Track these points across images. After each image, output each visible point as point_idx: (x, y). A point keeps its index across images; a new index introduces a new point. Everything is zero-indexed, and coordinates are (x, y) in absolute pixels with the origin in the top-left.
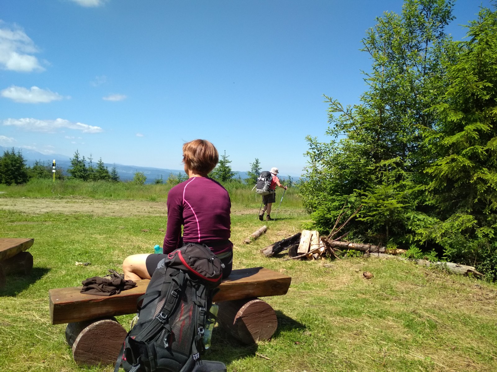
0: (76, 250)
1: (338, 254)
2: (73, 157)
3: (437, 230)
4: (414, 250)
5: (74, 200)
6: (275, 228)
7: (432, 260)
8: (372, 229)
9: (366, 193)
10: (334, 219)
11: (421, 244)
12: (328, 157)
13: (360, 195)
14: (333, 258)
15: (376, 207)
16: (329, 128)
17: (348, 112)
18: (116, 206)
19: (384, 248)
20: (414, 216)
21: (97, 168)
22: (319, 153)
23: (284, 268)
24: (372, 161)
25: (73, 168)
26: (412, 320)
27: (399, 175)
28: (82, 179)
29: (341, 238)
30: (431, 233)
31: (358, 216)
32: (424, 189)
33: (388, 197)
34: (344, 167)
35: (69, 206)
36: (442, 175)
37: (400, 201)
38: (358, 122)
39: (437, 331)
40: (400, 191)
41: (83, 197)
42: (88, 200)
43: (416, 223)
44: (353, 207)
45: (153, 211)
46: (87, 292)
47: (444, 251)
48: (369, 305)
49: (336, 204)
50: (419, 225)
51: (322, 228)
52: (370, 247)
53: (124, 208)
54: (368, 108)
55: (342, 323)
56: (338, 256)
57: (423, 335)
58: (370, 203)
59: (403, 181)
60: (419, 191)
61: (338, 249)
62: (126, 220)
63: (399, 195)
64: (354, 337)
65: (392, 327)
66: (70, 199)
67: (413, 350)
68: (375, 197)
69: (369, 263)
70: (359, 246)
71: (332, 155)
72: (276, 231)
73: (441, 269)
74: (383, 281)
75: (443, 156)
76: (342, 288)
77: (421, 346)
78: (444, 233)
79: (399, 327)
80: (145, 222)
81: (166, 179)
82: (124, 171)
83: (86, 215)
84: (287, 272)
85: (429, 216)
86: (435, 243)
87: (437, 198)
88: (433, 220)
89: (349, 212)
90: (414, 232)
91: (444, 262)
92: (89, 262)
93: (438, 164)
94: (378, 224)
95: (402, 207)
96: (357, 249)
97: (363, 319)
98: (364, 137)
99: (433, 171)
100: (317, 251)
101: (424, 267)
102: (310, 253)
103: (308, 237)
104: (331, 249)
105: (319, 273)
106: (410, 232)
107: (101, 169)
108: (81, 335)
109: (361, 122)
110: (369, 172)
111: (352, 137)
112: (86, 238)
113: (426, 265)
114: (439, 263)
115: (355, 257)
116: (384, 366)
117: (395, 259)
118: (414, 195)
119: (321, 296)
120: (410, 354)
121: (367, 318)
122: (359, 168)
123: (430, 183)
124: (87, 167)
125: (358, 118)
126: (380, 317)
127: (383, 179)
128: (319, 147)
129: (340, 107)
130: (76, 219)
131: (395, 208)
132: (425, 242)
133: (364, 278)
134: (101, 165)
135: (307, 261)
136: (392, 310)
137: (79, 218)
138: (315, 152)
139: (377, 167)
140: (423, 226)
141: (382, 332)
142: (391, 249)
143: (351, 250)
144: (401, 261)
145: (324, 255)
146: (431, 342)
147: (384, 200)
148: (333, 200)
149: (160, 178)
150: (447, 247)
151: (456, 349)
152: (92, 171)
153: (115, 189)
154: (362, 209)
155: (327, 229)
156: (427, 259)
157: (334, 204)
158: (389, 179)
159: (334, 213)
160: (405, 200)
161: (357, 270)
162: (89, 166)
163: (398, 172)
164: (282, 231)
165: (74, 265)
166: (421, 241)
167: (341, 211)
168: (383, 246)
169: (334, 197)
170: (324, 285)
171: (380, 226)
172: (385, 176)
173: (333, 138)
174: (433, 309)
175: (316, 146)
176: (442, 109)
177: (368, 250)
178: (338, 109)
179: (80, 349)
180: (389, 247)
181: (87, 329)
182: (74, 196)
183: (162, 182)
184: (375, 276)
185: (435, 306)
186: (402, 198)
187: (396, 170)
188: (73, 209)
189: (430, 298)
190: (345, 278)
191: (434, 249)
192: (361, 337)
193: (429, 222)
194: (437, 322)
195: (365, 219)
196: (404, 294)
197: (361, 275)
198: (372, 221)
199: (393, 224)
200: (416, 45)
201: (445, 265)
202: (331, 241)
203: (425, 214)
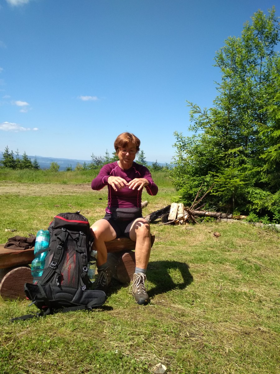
0: (6, 220)
1: (198, 220)
2: (4, 151)
3: (269, 201)
4: (252, 216)
5: (5, 184)
6: (154, 203)
7: (265, 223)
8: (222, 201)
9: (218, 174)
10: (195, 194)
11: (258, 211)
12: (190, 147)
13: (213, 176)
14: (194, 223)
15: (225, 184)
16: (191, 125)
17: (204, 113)
18: (37, 188)
19: (231, 215)
20: (252, 191)
21: (23, 160)
22: (184, 145)
23: (157, 231)
24: (222, 150)
25: (4, 159)
26: (243, 265)
27: (242, 160)
28: (12, 168)
29: (200, 208)
30: (264, 203)
31: (212, 192)
32: (259, 171)
33: (233, 177)
34: (202, 155)
35: (2, 189)
36: (272, 160)
37: (242, 180)
38: (211, 120)
39: (261, 272)
40: (242, 172)
41: (13, 182)
42: (16, 184)
43: (254, 196)
44: (209, 185)
45: (64, 191)
46: (8, 247)
47: (274, 216)
48: (214, 255)
49: (196, 183)
50: (256, 197)
51: (186, 201)
52: (221, 215)
53: (43, 189)
54: (220, 110)
55: (193, 268)
56: (198, 222)
57: (250, 275)
58: (220, 181)
59: (245, 165)
60: (256, 172)
61: (198, 216)
62: (44, 199)
63: (242, 175)
64: (200, 277)
65: (228, 270)
66: (3, 183)
67: (241, 285)
68: (224, 177)
69: (219, 226)
70: (213, 214)
71: (193, 146)
72: (154, 205)
73: (272, 229)
74: (226, 238)
75: (273, 145)
76: (197, 244)
77: (247, 283)
78: (274, 203)
79: (233, 270)
80: (57, 199)
81: (74, 167)
82: (43, 162)
83: (14, 195)
84: (159, 234)
85: (264, 190)
86: (268, 210)
87: (269, 177)
88: (266, 193)
89: (205, 189)
90: (252, 202)
91: (273, 224)
92: (15, 229)
93: (269, 151)
94: (226, 197)
95: (244, 184)
96: (211, 216)
97: (208, 265)
98: (216, 132)
99: (265, 157)
100: (182, 218)
101: (259, 228)
102: (177, 220)
103: (176, 208)
104: (192, 216)
105: (182, 234)
106: (250, 202)
107: (26, 160)
108: (5, 278)
109: (214, 121)
110: (220, 159)
111: (207, 132)
112: (14, 212)
113: (261, 226)
114: (270, 225)
115: (210, 222)
116: (220, 296)
117: (238, 223)
118: (253, 175)
119: (181, 250)
120: (239, 288)
121: (211, 264)
122: (213, 156)
123: (264, 166)
124: (15, 159)
125: (212, 117)
126: (221, 263)
127: (230, 164)
128: (183, 140)
129: (199, 110)
130: (7, 198)
131: (239, 185)
132: (260, 210)
133: (214, 237)
134: (25, 157)
135: (174, 226)
136: (230, 258)
137: (9, 197)
138: (180, 144)
139: (226, 155)
140: (259, 198)
141: (221, 273)
142: (236, 215)
143: (207, 217)
144: (243, 224)
145: (187, 221)
146: (255, 280)
147: (230, 179)
148: (194, 180)
149: (70, 167)
150: (276, 213)
151: (273, 284)
152: (19, 162)
153: (36, 176)
154: (215, 186)
155: (190, 202)
156: (262, 222)
157: (195, 183)
158: (235, 163)
159: (194, 190)
160: (246, 179)
161: (210, 231)
162: (16, 158)
163: (241, 158)
164: (159, 205)
165: (4, 231)
166: (257, 209)
167: (200, 188)
168: (231, 213)
169: (195, 178)
170: (185, 243)
171: (228, 198)
172: (232, 161)
173: (193, 133)
174: (260, 257)
175: (182, 139)
176: (272, 110)
177: (220, 216)
178: (197, 111)
179: (4, 288)
180: (235, 214)
181: (9, 273)
182: (6, 181)
183: (72, 169)
184: (222, 235)
185: (262, 255)
186: (244, 177)
187: (240, 157)
188: (5, 191)
189: (259, 249)
190: (201, 237)
191: (267, 215)
192: (206, 277)
193: (263, 195)
194: (261, 266)
195: (217, 194)
196: (241, 247)
197: (212, 234)
198: (222, 195)
199: (238, 197)
200: (253, 61)
201: (275, 226)
202: (192, 211)
203: (261, 189)
